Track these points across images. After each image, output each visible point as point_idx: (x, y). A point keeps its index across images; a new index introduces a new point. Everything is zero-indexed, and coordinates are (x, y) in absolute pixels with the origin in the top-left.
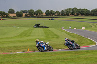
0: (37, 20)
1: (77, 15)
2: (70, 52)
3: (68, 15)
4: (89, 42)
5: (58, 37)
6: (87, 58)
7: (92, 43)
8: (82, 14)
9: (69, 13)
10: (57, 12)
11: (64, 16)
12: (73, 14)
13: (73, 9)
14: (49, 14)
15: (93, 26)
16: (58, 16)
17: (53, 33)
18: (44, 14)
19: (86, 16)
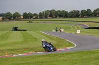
0: (14, 23)
1: (56, 17)
2: (49, 55)
3: (46, 18)
4: (68, 44)
5: (36, 40)
6: (66, 60)
7: (71, 45)
8: (61, 16)
9: (48, 15)
10: (35, 14)
11: (42, 18)
12: (51, 16)
13: (51, 11)
14: (27, 16)
15: (72, 28)
16: (36, 18)
17: (31, 36)
18: (22, 17)
19: (64, 18)
